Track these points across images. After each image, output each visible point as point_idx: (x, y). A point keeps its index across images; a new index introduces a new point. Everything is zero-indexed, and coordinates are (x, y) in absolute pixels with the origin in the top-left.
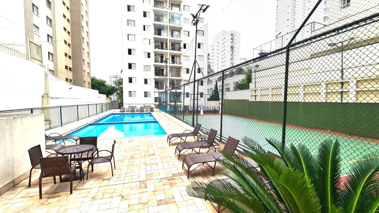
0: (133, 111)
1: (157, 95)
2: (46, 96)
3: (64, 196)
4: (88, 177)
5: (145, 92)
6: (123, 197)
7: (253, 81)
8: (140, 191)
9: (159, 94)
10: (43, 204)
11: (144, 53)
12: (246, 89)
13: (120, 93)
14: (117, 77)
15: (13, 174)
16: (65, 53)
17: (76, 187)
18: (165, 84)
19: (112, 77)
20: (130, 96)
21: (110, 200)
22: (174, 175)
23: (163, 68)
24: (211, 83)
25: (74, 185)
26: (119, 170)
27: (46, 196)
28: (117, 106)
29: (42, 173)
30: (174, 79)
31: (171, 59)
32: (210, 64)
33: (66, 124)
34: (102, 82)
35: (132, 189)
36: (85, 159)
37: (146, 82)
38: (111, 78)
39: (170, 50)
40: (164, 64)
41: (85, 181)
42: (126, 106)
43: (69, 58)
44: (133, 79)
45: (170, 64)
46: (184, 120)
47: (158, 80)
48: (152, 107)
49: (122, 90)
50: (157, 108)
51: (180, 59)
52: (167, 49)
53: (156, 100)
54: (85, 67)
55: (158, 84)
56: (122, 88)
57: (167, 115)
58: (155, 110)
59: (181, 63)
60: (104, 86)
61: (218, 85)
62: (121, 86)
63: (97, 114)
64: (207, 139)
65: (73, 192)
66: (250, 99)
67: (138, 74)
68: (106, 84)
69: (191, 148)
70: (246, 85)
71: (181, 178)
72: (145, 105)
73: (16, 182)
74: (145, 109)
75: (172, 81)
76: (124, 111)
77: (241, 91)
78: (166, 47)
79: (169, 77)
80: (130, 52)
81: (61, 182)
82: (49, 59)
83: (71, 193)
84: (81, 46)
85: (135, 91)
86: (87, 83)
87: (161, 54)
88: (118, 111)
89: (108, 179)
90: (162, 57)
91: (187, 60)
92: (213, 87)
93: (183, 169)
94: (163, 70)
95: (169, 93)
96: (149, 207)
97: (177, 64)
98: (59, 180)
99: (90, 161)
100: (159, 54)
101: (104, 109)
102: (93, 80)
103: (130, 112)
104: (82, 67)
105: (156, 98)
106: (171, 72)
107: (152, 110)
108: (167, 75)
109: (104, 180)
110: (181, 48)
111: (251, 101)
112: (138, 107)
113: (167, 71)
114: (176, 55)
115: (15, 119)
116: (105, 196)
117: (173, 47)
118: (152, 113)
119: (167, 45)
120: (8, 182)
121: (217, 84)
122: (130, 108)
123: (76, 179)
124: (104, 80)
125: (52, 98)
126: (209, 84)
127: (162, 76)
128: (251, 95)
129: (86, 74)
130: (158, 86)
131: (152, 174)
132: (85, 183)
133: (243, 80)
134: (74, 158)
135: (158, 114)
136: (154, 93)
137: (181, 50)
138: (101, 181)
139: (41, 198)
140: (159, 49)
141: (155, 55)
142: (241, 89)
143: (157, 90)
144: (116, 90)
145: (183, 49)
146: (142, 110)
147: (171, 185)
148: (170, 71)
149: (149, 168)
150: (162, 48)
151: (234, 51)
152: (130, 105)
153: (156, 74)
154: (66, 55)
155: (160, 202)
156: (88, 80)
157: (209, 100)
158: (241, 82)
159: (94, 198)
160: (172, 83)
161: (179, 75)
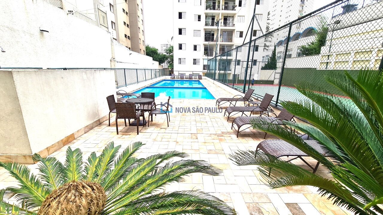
0: (182, 78)
1: (206, 63)
2: (113, 60)
3: (133, 135)
4: (149, 125)
5: (194, 59)
6: (177, 142)
7: (328, 43)
8: (192, 140)
9: (208, 61)
10: (119, 138)
11: (194, 16)
12: (315, 54)
13: (171, 61)
14: (167, 45)
15: (98, 115)
16: (124, 22)
17: (140, 130)
18: (214, 50)
19: (163, 45)
20: (180, 63)
21: (167, 143)
22: (223, 133)
23: (214, 32)
24: (267, 50)
25: (140, 129)
26: (173, 123)
27: (121, 133)
28: (168, 73)
29: (117, 116)
30: (224, 45)
31: (222, 21)
32: (269, 26)
33: (129, 85)
34: (155, 50)
35: (184, 138)
36: (146, 111)
37: (195, 48)
38: (162, 47)
39: (222, 9)
40: (215, 27)
41: (147, 127)
42: (176, 73)
43: (127, 26)
44: (183, 45)
45: (221, 27)
46: (234, 87)
47: (208, 46)
48: (200, 74)
49: (172, 57)
50: (205, 76)
51: (233, 20)
52: (219, 9)
53: (205, 67)
54: (141, 35)
55: (208, 51)
56: (172, 56)
57: (216, 82)
58: (203, 77)
59: (234, 25)
60: (157, 54)
61: (276, 51)
62: (172, 54)
63: (152, 79)
64: (259, 105)
65: (139, 133)
66: (318, 67)
67: (188, 40)
68: (158, 52)
69: (241, 111)
70: (315, 49)
71: (230, 136)
72: (194, 73)
73: (101, 122)
74: (193, 77)
75: (222, 47)
76: (174, 78)
77: (307, 57)
78: (219, 7)
79: (219, 43)
80: (180, 16)
81: (130, 126)
82: (112, 28)
83: (138, 134)
84: (136, 13)
85: (185, 59)
86: (142, 51)
87: (212, 16)
88: (169, 77)
89: (165, 128)
90: (213, 19)
91: (241, 21)
92: (270, 53)
93: (232, 129)
94: (213, 35)
95: (218, 60)
96: (200, 153)
97: (229, 26)
98: (129, 124)
99: (150, 112)
100: (210, 16)
101: (158, 74)
102: (147, 48)
103: (179, 79)
104: (138, 36)
105: (204, 66)
106: (222, 36)
107: (200, 77)
108: (217, 41)
109: (161, 128)
110: (236, 6)
111: (319, 69)
112: (187, 74)
113: (217, 36)
114: (228, 16)
115: (96, 71)
116: (163, 140)
117: (226, 5)
118: (200, 80)
119: (220, 4)
120: (96, 120)
121: (275, 49)
122: (180, 75)
123: (141, 125)
124: (157, 48)
125: (117, 62)
126: (265, 50)
127: (212, 41)
128: (321, 61)
129: (142, 42)
130: (207, 52)
131: (202, 130)
132: (147, 129)
133: (313, 43)
134: (138, 109)
135: (206, 82)
136: (203, 60)
137: (235, 9)
138: (159, 129)
139: (118, 134)
140: (211, 9)
141: (206, 17)
142: (307, 55)
143: (207, 57)
144: (167, 59)
145: (237, 8)
146: (190, 77)
147: (221, 140)
148: (220, 36)
149: (199, 124)
150: (214, 9)
151: (304, 6)
152: (180, 72)
153: (206, 39)
154: (125, 23)
155: (210, 151)
156: (143, 48)
157: (263, 68)
158: (309, 45)
159: (155, 140)
160: (222, 48)
161: (230, 40)
